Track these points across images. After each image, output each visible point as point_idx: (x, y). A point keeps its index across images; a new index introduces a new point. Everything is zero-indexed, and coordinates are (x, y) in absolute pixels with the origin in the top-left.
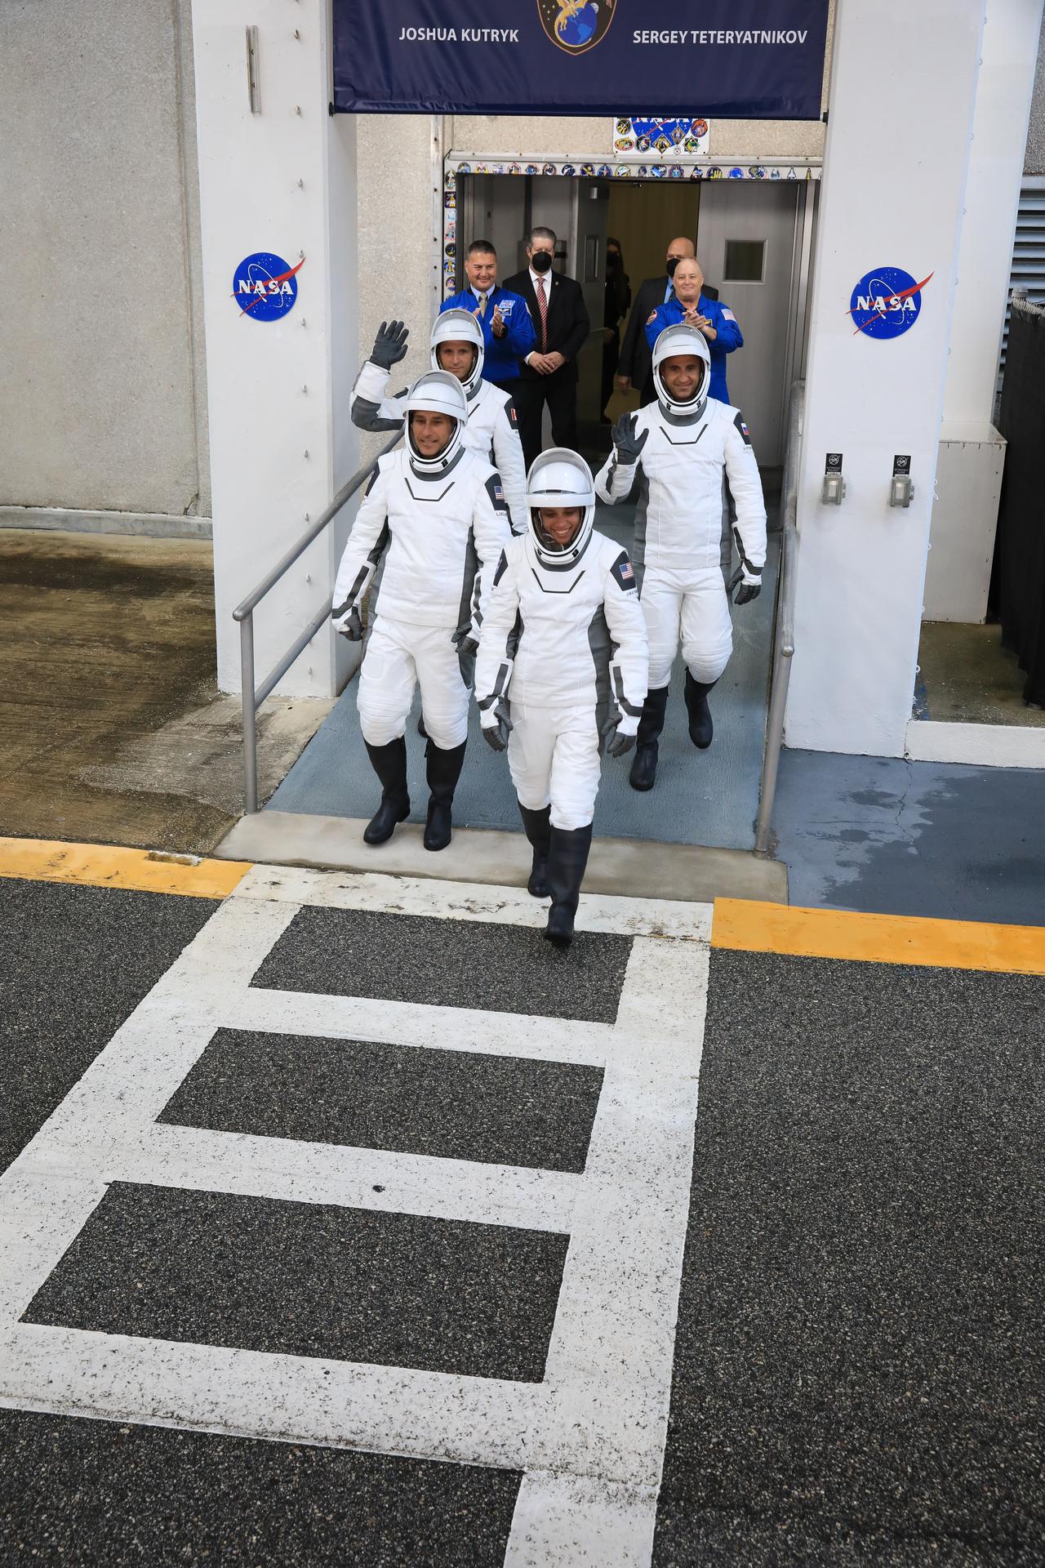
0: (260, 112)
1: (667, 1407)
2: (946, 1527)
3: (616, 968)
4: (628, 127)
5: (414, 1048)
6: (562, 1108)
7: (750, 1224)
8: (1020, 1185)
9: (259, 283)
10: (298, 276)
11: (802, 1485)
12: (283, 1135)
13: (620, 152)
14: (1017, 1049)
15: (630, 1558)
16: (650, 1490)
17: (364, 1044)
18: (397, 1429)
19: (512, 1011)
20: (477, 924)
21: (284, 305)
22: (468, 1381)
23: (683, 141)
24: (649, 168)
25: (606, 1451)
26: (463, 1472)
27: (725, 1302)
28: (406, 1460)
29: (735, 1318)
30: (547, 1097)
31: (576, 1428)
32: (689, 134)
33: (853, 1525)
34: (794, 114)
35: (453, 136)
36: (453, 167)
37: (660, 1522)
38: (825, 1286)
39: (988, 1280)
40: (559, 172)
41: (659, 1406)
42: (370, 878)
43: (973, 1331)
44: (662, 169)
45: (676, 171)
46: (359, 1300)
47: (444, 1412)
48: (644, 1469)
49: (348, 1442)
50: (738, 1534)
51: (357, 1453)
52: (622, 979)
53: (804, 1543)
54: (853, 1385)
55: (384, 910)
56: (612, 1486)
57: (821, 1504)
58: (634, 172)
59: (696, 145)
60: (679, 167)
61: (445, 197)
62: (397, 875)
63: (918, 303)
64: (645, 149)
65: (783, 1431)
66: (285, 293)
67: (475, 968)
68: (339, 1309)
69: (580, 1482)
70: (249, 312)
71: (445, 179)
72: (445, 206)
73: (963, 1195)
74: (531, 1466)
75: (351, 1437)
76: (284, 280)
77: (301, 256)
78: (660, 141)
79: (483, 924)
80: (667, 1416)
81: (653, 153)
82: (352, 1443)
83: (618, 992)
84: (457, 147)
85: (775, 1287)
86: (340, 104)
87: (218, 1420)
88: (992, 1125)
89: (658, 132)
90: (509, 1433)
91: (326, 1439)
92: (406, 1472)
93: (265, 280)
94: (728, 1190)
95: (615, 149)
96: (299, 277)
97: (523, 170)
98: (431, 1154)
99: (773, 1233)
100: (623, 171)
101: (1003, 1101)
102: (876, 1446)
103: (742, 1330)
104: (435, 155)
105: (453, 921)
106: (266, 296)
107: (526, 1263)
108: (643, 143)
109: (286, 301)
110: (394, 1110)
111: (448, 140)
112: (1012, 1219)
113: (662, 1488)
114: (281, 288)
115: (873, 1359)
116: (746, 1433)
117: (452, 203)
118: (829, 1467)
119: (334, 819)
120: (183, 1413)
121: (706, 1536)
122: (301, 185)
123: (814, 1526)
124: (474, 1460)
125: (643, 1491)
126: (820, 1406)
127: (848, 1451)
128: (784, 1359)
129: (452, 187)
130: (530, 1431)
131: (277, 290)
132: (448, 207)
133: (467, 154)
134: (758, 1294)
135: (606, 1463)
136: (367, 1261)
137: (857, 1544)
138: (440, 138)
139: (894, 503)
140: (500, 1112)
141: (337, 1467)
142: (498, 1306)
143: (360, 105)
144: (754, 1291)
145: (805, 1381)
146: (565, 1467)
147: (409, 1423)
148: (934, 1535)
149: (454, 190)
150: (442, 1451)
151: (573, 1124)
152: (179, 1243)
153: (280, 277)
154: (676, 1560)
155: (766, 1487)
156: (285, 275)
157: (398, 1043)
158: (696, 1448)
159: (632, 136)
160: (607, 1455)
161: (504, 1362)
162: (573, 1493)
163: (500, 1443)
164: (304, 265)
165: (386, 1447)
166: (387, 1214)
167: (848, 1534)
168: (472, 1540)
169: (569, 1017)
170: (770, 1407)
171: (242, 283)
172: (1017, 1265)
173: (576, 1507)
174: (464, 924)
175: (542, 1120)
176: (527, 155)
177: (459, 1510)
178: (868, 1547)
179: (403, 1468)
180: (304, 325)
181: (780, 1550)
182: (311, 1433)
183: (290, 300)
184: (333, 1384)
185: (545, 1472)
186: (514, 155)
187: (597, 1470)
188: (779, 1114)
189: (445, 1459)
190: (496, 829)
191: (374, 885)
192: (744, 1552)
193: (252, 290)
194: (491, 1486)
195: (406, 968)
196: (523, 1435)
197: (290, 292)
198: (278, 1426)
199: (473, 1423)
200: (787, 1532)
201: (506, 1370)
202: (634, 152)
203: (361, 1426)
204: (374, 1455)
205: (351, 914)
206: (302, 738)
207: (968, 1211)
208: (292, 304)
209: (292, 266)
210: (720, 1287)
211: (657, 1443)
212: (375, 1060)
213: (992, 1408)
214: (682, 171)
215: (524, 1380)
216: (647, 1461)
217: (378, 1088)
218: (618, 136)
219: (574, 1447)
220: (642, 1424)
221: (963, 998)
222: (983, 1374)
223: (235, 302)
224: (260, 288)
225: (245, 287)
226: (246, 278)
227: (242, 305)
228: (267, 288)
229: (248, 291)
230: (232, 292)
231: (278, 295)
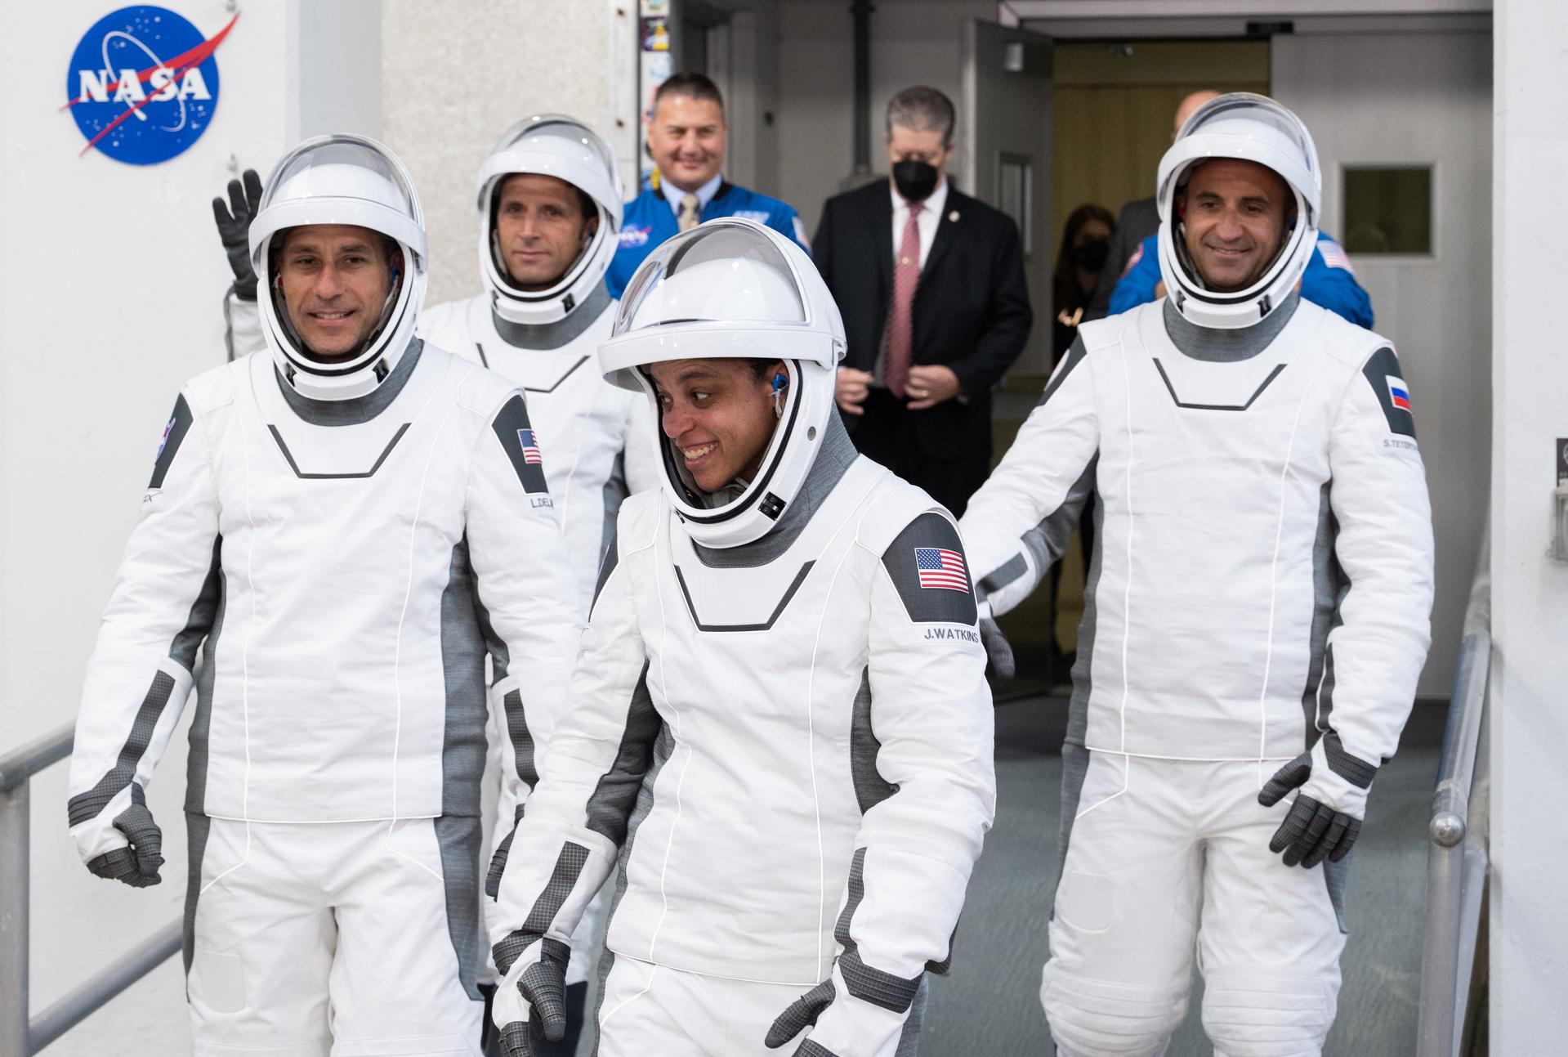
9: (129, 76)
10: (221, 56)
21: (188, 124)
61: (644, 28)
66: (190, 95)
72: (642, 46)
76: (189, 66)
77: (231, 8)
93: (144, 68)
96: (223, 57)
106: (145, 106)
109: (191, 116)
114: (179, 83)
117: (661, 40)
131: (171, 92)
132: (649, 49)
149: (664, 9)
153: (182, 60)
156: (189, 55)
171: (87, 77)
183: (201, 116)
193: (112, 92)
197: (202, 93)
208: (205, 122)
209: (209, 34)
223: (68, 118)
224: (130, 87)
225: (94, 86)
226: (97, 67)
227: (87, 131)
228: (147, 87)
229: (101, 95)
230: (64, 100)
231: (175, 100)
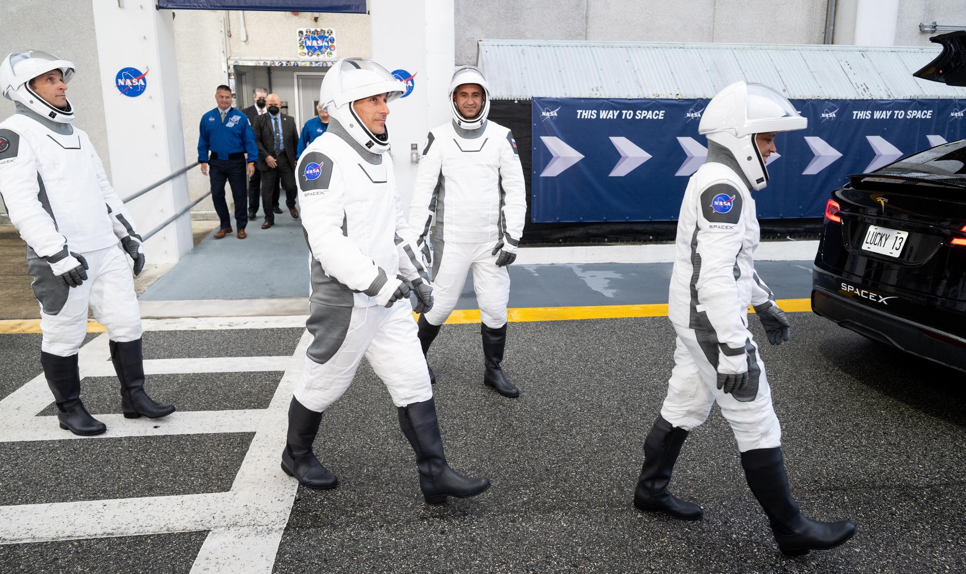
0: (123, 7)
1: (296, 491)
2: (432, 514)
3: (296, 338)
4: (304, 47)
5: (190, 374)
6: (261, 387)
7: (348, 416)
8: (471, 388)
9: (128, 80)
10: (146, 77)
11: (362, 510)
12: (109, 413)
13: (302, 57)
14: (471, 345)
15: (264, 557)
16: (281, 526)
17: (163, 375)
18: (141, 523)
19: (243, 356)
20: (232, 330)
21: (141, 90)
22: (186, 497)
23: (326, 53)
24: (313, 63)
25: (259, 514)
26: (175, 536)
27: (332, 446)
28: (141, 536)
29: (336, 451)
30: (255, 384)
31: (245, 507)
32: (329, 50)
33: (385, 521)
34: (356, 11)
35: (231, 51)
36: (232, 63)
37: (283, 538)
38: (381, 433)
39: (457, 421)
40: (277, 65)
41: (291, 491)
42: (182, 319)
43: (449, 439)
44: (319, 63)
45: (325, 64)
46: (133, 472)
47: (171, 512)
48: (279, 518)
49: (109, 534)
50: (326, 536)
51: (112, 538)
52: (298, 341)
53: (360, 533)
54: (391, 468)
55: (187, 329)
56: (261, 528)
57: (371, 516)
58: (308, 64)
59: (331, 54)
60: (326, 62)
61: (229, 75)
62: (196, 317)
63: (413, 83)
64: (311, 56)
65: (354, 491)
66: (141, 84)
67: (228, 344)
68: (120, 478)
69: (242, 529)
70: (124, 93)
71: (229, 68)
72: (229, 78)
73: (447, 394)
74: (216, 527)
75: (111, 531)
76: (140, 79)
78: (317, 52)
79: (235, 330)
80: (295, 495)
81: (315, 58)
82: (112, 534)
83: (296, 346)
84: (232, 55)
85: (357, 437)
86: (161, 5)
87: (29, 537)
88: (460, 370)
89: (316, 50)
90: (206, 515)
91: (96, 535)
92: (143, 542)
93: (131, 79)
94: (338, 406)
95: (299, 56)
97: (262, 64)
98: (189, 411)
99: (358, 418)
100: (303, 64)
101: (465, 362)
102: (401, 489)
103: (338, 455)
104: (224, 59)
105: (221, 331)
106: (132, 86)
107: (230, 445)
108: (310, 54)
109: (141, 88)
110: (173, 397)
111: (229, 52)
112: (467, 399)
113: (287, 524)
114: (138, 82)
115: (402, 457)
116: (335, 495)
117: (233, 77)
118: (376, 501)
119: (169, 301)
120: (7, 537)
121: (308, 540)
122: (145, 38)
123: (366, 526)
124: (183, 530)
125: (277, 527)
126: (374, 478)
127: (386, 493)
128: (358, 463)
129: (232, 71)
130: (219, 512)
131: (137, 84)
132: (231, 79)
133: (237, 58)
134: (348, 441)
135: (258, 519)
136: (142, 456)
137: (388, 529)
138: (225, 51)
139: (412, 162)
140: (230, 391)
141: (99, 546)
142: (211, 464)
143: (170, 5)
144: (346, 440)
145: (368, 470)
146: (235, 524)
147: (149, 520)
148: (426, 519)
149: (233, 72)
150: (165, 529)
151: (266, 392)
152: (32, 463)
153: (139, 77)
154: (290, 553)
155: (343, 515)
156: (141, 76)
157: (181, 373)
158: (309, 505)
159: (306, 50)
160: (260, 515)
161: (211, 486)
162: (237, 534)
163: (199, 520)
164: (148, 73)
165: (132, 532)
166: (159, 436)
167: (383, 526)
168: (173, 565)
169: (270, 355)
170: (349, 483)
171: (120, 80)
172: (469, 414)
173: (237, 540)
174: (226, 331)
175: (250, 392)
176: (263, 58)
177: (169, 553)
178: (393, 529)
179: (139, 540)
180: (151, 98)
181: (346, 539)
182: (87, 534)
183: (143, 88)
184: (107, 510)
185: (223, 528)
186: (258, 58)
187: (253, 523)
188: (366, 377)
189: (167, 532)
190: (248, 298)
191: (183, 322)
192: (327, 543)
193: (125, 83)
194: (190, 539)
195: (193, 347)
196: (214, 515)
197: (143, 84)
198: (68, 533)
199: (186, 514)
200: (351, 531)
201: (211, 489)
202: (307, 57)
203: (118, 526)
204: (123, 537)
205: (170, 332)
206: (159, 276)
207: (448, 399)
208: (144, 89)
210: (330, 441)
211: (288, 506)
212: (168, 380)
213: (456, 466)
214: (327, 64)
215: (219, 492)
216: (282, 515)
217: (166, 390)
218: (300, 51)
219: (241, 515)
220: (281, 500)
221: (449, 332)
222: (452, 454)
223: (117, 89)
224: (128, 82)
225: (121, 82)
226: (121, 78)
227: (121, 91)
228: (132, 83)
229: (123, 84)
230: (115, 84)
231: (138, 85)
